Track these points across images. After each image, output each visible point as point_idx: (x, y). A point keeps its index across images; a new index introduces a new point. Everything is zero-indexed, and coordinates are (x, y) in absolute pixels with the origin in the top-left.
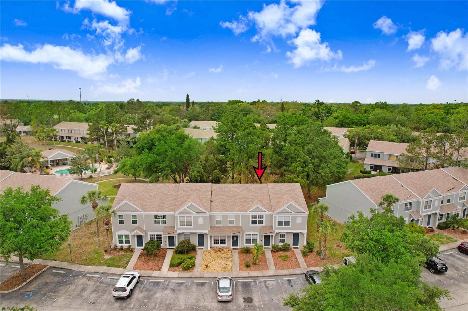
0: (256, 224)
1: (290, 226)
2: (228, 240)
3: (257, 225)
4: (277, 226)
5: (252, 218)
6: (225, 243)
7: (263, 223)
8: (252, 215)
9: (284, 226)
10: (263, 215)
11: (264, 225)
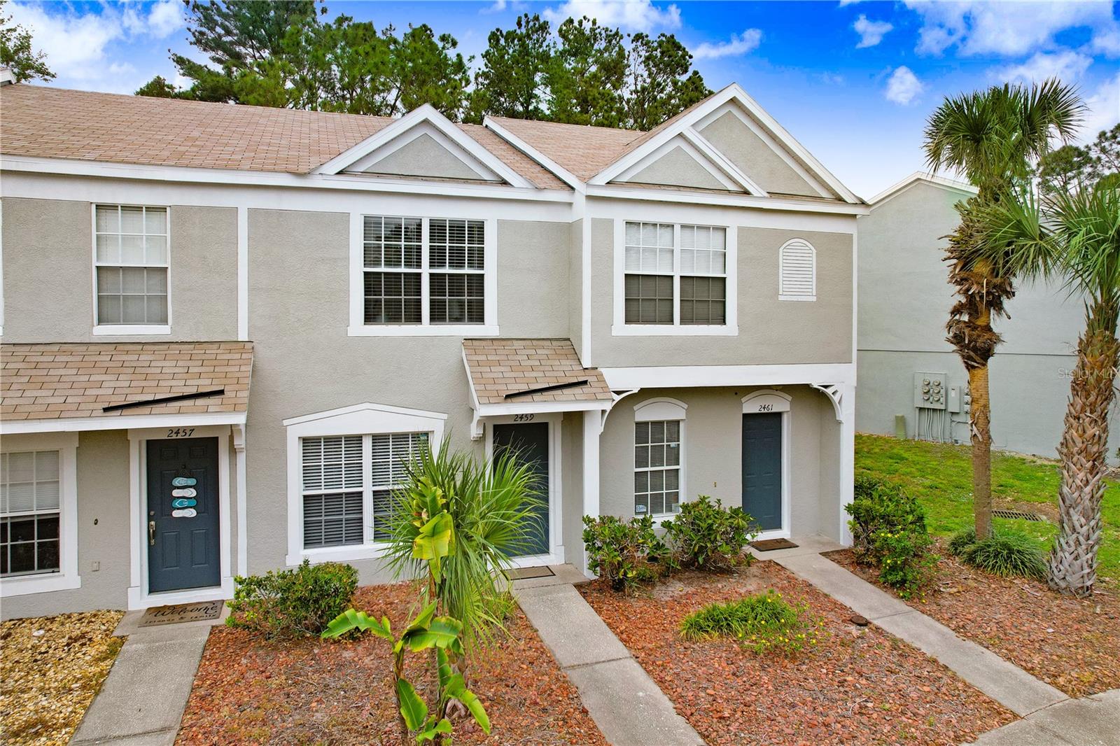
0: (418, 319)
1: (731, 327)
2: (90, 522)
3: (426, 328)
4: (620, 328)
5: (370, 255)
6: (50, 560)
7: (477, 315)
8: (371, 224)
9: (677, 330)
10: (477, 230)
11: (490, 327)
